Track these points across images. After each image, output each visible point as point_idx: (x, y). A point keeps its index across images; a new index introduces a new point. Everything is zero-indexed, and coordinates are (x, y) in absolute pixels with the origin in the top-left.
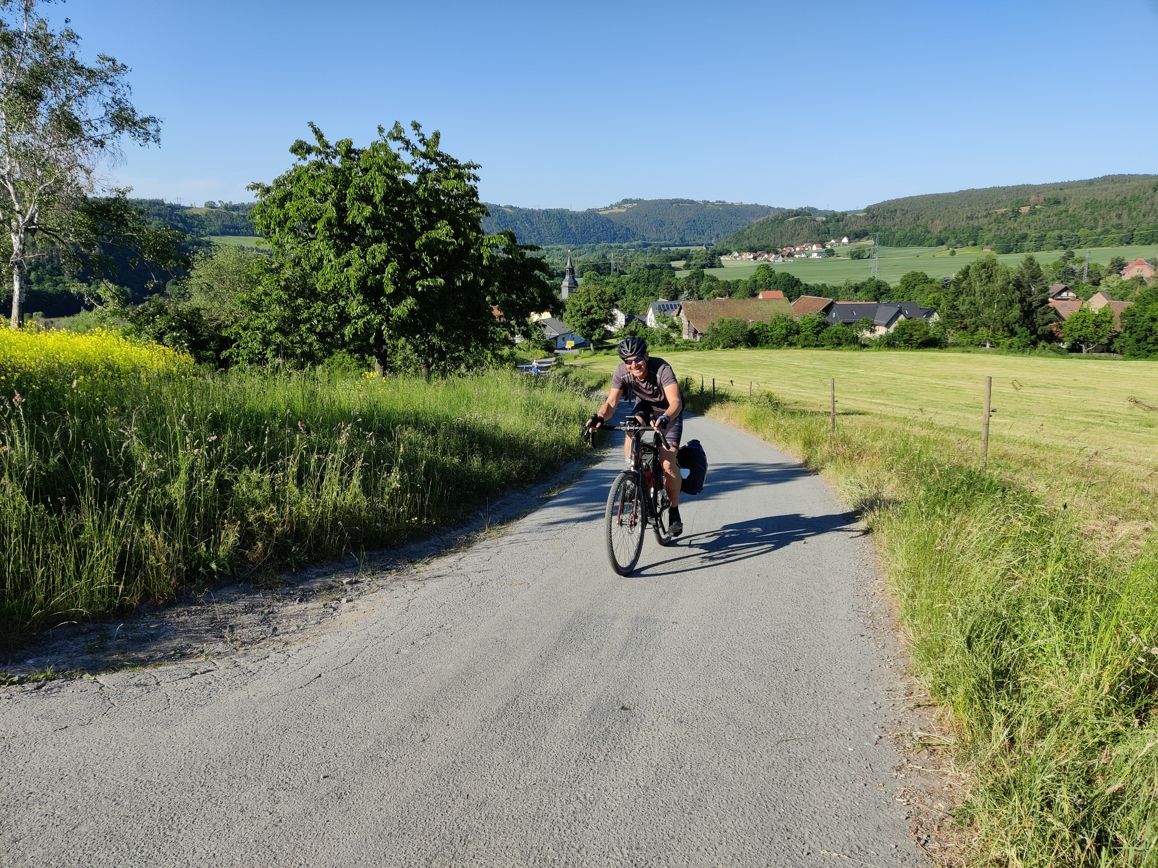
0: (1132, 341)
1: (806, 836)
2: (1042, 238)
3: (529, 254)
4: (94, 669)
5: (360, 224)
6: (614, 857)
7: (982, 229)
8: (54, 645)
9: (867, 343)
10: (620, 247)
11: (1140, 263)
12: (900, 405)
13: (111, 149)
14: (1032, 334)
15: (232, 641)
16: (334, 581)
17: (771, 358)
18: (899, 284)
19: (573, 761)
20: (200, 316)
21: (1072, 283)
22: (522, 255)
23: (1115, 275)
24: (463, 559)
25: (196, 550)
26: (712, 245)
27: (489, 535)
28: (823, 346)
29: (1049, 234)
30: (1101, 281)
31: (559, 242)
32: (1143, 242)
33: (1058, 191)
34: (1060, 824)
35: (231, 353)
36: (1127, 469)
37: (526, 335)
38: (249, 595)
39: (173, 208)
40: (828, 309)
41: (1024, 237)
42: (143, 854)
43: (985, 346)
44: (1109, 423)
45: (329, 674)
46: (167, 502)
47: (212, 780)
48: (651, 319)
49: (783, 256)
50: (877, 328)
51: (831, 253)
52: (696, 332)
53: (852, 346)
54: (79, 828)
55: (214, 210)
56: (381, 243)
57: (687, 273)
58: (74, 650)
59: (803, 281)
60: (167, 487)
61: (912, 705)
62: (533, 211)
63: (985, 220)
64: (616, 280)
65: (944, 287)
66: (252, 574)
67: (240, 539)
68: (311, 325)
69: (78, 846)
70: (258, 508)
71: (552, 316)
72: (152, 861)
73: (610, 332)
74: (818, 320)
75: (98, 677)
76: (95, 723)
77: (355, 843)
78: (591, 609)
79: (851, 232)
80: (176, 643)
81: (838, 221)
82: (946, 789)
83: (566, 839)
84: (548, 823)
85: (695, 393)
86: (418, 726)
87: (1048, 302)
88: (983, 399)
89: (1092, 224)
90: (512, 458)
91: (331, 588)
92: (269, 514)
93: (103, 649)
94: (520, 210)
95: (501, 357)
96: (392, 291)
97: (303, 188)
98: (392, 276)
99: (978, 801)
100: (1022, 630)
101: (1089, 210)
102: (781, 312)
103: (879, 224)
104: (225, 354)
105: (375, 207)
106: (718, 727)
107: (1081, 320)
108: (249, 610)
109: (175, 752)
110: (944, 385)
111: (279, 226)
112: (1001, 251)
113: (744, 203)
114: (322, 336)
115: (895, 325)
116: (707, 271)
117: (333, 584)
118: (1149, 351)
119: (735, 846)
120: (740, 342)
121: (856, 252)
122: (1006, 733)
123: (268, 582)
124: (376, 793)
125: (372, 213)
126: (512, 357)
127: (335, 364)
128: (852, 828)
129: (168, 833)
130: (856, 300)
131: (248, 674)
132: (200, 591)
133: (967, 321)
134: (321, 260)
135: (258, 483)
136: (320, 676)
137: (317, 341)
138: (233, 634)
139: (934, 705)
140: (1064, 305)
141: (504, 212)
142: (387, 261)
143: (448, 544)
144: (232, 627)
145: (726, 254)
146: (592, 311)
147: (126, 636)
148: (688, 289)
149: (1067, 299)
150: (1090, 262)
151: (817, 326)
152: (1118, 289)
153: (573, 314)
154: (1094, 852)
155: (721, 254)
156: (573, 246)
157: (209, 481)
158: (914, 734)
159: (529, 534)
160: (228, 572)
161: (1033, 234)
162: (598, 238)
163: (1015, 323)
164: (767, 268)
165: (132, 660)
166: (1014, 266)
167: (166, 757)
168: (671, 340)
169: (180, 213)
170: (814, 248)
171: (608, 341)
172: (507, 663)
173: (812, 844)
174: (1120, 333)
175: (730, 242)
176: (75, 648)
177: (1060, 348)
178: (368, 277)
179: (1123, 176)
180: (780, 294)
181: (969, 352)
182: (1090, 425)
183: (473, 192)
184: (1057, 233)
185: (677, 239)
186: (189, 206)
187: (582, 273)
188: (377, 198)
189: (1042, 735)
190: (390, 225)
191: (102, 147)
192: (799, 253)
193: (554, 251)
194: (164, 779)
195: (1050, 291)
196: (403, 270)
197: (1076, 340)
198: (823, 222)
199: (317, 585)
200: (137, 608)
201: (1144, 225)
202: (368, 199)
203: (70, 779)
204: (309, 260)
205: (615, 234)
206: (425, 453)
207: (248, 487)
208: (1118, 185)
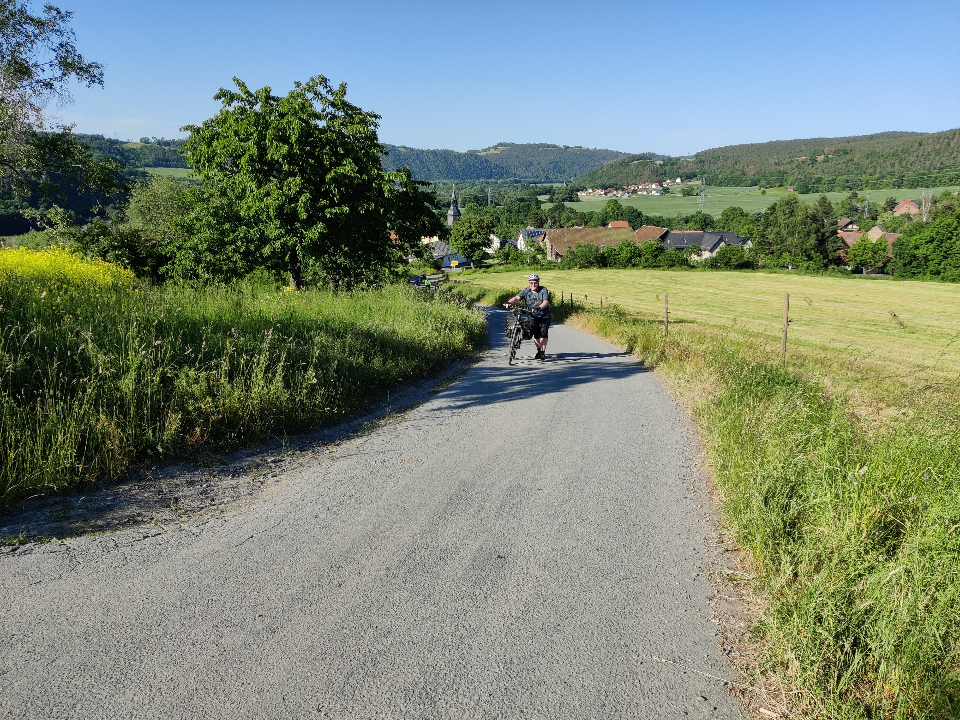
0: (900, 265)
1: (640, 650)
2: (833, 181)
3: (421, 188)
4: (61, 534)
5: (278, 161)
6: (493, 670)
7: (787, 173)
8: (24, 515)
9: (695, 264)
10: (496, 183)
11: (908, 203)
12: (720, 315)
13: (59, 90)
14: (824, 258)
15: (176, 510)
16: (262, 460)
17: (618, 276)
18: (720, 217)
19: (460, 599)
20: (139, 237)
21: (856, 218)
22: (415, 189)
23: (889, 212)
24: (368, 442)
25: (144, 435)
26: (571, 182)
27: (389, 421)
28: (660, 267)
29: (839, 178)
30: (878, 217)
31: (445, 178)
32: (910, 186)
33: (846, 144)
34: (826, 634)
35: (168, 270)
36: (893, 366)
37: (419, 254)
38: (190, 472)
39: (112, 142)
40: (664, 237)
41: (819, 180)
42: (113, 680)
43: (788, 268)
44: (882, 330)
45: (260, 535)
46: (119, 395)
47: (167, 621)
48: (521, 243)
49: (628, 193)
50: (703, 252)
51: (667, 190)
52: (557, 254)
53: (683, 267)
54: (57, 661)
55: (148, 145)
56: (295, 177)
57: (550, 206)
58: (42, 518)
59: (645, 213)
60: (119, 383)
61: (722, 550)
62: (423, 151)
63: (789, 166)
64: (492, 210)
65: (756, 220)
66: (192, 455)
67: (181, 425)
68: (236, 246)
69: (57, 675)
70: (197, 400)
71: (440, 239)
72: (120, 685)
73: (488, 253)
74: (656, 245)
75: (64, 541)
76: (65, 577)
77: (287, 666)
78: (474, 480)
79: (683, 174)
80: (128, 512)
81: (673, 164)
82: (746, 612)
83: (455, 658)
84: (441, 646)
85: (556, 305)
86: (335, 574)
87: (837, 233)
88: (783, 310)
89: (872, 171)
90: (407, 358)
91: (258, 466)
92: (206, 404)
93: (67, 518)
94: (412, 150)
95: (397, 273)
96: (305, 217)
97: (228, 129)
98: (305, 205)
99: (769, 620)
100: (806, 491)
101: (870, 160)
102: (626, 238)
103: (706, 168)
104: (162, 270)
105: (291, 146)
106: (574, 570)
107: (862, 248)
108: (191, 484)
109: (134, 600)
110: (754, 299)
111: (208, 162)
112: (801, 191)
113: (598, 148)
114: (246, 255)
115: (717, 250)
116: (567, 204)
117: (260, 462)
118: (914, 273)
119: (586, 659)
120: (593, 263)
121: (687, 190)
122: (791, 569)
123: (205, 461)
124: (302, 627)
125: (288, 151)
126: (405, 274)
127: (256, 279)
128: (674, 643)
129: (132, 663)
130: (687, 229)
131: (192, 536)
132: (149, 468)
133: (774, 247)
134: (244, 190)
135: (196, 379)
136: (252, 536)
137: (241, 259)
138: (177, 504)
139: (738, 550)
140: (850, 236)
141: (399, 151)
142: (300, 193)
143: (355, 429)
144: (176, 498)
145: (582, 190)
146: (473, 236)
147: (87, 507)
148: (551, 219)
149: (852, 231)
150: (870, 201)
151: (655, 251)
152: (891, 224)
153: (457, 238)
154: (850, 654)
155: (578, 190)
156: (456, 181)
157: (154, 378)
158: (723, 572)
159: (422, 421)
160: (172, 453)
161: (826, 178)
162: (477, 175)
163: (811, 250)
164: (616, 202)
165: (93, 526)
166: (811, 204)
167: (127, 603)
168: (537, 261)
169: (118, 147)
170: (654, 186)
171: (485, 261)
172: (406, 523)
173: (644, 656)
174: (891, 258)
175: (586, 181)
176: (42, 517)
177: (846, 270)
178: (284, 205)
179: (895, 133)
180: (625, 224)
181: (775, 272)
182: (867, 332)
183: (373, 136)
184: (845, 177)
185: (543, 178)
186: (126, 141)
187: (464, 204)
188: (293, 139)
189: (817, 570)
190: (303, 161)
191: (51, 88)
192: (641, 190)
193: (441, 185)
194: (127, 621)
195: (839, 225)
196: (314, 200)
197: (858, 264)
198: (661, 165)
199: (247, 462)
200: (94, 483)
201: (911, 173)
202: (284, 139)
203: (47, 623)
204: (234, 190)
205: (492, 172)
206: (335, 354)
207: (187, 382)
208: (892, 140)
